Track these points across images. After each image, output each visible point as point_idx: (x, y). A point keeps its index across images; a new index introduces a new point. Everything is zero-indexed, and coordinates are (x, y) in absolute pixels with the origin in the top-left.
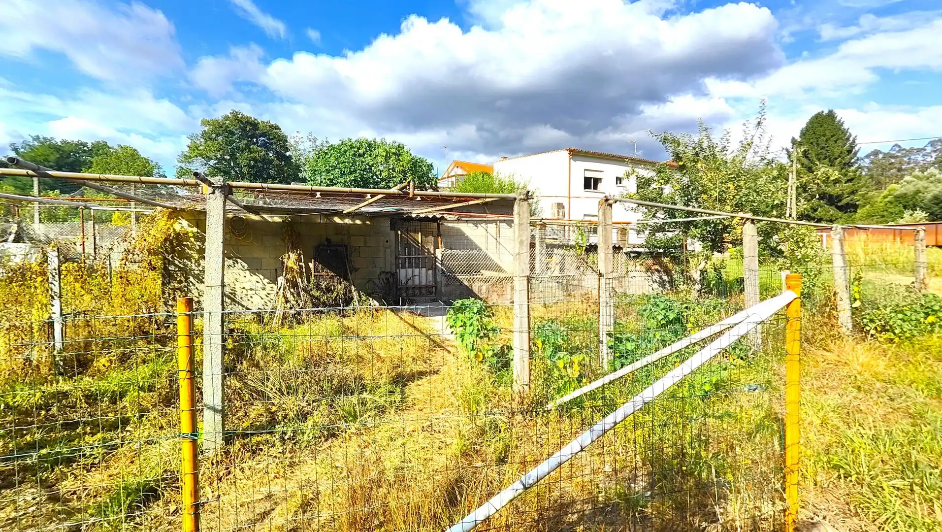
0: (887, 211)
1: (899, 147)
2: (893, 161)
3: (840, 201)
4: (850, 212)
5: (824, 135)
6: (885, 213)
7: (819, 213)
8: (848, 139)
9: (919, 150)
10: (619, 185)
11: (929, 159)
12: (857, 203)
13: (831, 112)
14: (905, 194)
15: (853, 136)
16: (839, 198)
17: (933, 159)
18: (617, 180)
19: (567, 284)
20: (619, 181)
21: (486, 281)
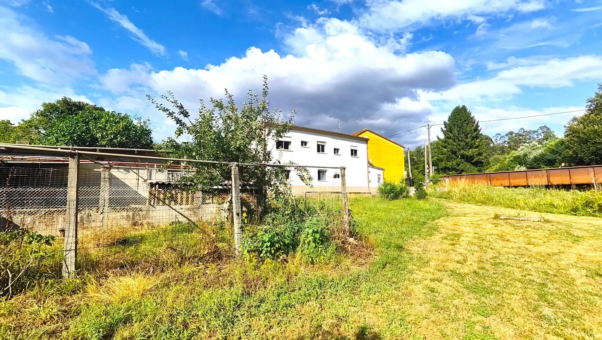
0: (510, 166)
1: (523, 129)
2: (521, 137)
3: (473, 159)
4: (479, 166)
5: (461, 120)
6: (509, 168)
7: (461, 167)
8: (474, 123)
9: (534, 132)
10: (304, 146)
11: (540, 137)
12: (482, 161)
13: (464, 106)
14: (519, 156)
15: (477, 121)
16: (472, 157)
17: (542, 137)
18: (302, 142)
19: (133, 215)
20: (304, 143)
21: (30, 214)
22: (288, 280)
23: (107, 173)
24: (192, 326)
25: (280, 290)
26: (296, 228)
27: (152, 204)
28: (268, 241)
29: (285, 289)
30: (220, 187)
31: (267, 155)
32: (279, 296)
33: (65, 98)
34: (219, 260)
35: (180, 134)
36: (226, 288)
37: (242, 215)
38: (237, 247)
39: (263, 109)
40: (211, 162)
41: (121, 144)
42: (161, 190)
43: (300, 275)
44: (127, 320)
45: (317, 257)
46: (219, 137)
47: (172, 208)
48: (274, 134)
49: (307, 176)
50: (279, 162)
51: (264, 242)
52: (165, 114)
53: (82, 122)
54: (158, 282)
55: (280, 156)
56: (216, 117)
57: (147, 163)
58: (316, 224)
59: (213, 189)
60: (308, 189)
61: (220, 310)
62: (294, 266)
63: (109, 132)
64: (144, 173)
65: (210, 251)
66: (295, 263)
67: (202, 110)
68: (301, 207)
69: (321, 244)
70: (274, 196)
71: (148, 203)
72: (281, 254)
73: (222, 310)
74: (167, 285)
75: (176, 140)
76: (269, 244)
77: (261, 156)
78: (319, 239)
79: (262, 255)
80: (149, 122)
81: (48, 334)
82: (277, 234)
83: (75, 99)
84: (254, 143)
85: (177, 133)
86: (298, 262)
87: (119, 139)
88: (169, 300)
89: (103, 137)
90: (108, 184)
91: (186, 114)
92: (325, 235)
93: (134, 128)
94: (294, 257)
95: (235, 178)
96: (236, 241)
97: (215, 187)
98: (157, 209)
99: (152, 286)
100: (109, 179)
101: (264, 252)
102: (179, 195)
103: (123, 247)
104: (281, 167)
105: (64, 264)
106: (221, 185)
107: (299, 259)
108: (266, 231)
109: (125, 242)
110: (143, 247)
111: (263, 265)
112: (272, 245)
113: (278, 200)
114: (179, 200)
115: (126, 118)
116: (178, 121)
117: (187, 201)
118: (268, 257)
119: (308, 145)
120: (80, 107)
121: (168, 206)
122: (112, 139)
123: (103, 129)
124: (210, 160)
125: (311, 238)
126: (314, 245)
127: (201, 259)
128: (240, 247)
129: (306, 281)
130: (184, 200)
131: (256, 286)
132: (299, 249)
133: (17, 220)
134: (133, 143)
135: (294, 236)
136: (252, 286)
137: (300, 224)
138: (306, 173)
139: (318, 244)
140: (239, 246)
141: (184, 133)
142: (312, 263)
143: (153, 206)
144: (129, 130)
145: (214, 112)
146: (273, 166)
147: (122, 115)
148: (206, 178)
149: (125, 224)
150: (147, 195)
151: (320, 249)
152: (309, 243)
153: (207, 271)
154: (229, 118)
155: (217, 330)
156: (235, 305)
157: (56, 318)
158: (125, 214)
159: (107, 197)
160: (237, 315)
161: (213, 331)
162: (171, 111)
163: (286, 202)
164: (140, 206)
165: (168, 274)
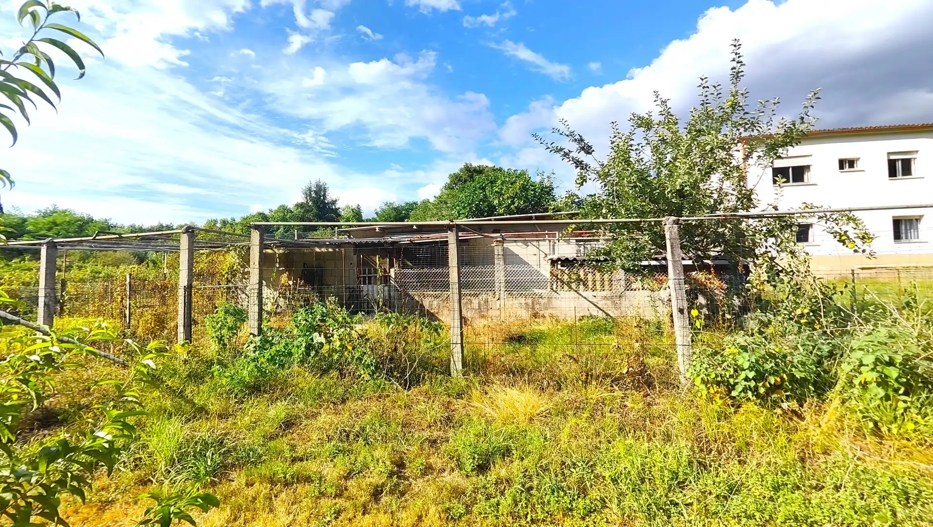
10: (847, 169)
18: (842, 164)
19: (533, 303)
20: (847, 164)
21: (436, 297)
22: (803, 460)
23: (500, 248)
24: (594, 494)
25: (780, 479)
26: (826, 349)
27: (555, 289)
28: (751, 368)
29: (794, 478)
30: (654, 263)
31: (746, 198)
32: (776, 488)
33: (467, 164)
34: (649, 387)
35: (582, 183)
36: (657, 442)
37: (689, 313)
38: (682, 368)
39: (734, 108)
40: (632, 220)
41: (519, 210)
42: (564, 268)
43: (837, 455)
44: (506, 452)
45: (891, 423)
46: (642, 176)
47: (580, 294)
48: (761, 154)
49: (857, 231)
50: (776, 208)
51: (738, 369)
52: (558, 156)
53: (479, 188)
54: (551, 405)
55: (776, 196)
56: (638, 145)
57: (547, 232)
58: (886, 344)
59: (641, 266)
60: (861, 261)
61: (643, 481)
62: (818, 430)
63: (505, 197)
64: (545, 246)
65: (631, 369)
66: (823, 425)
67: (614, 140)
68: (841, 300)
69: (906, 393)
70: (765, 277)
71: (549, 287)
72: (784, 398)
73: (647, 480)
74: (562, 413)
75: (577, 193)
76: (751, 375)
77: (731, 201)
78: (896, 380)
79: (734, 394)
80: (554, 176)
81: (430, 441)
82: (773, 356)
83: (475, 164)
84: (715, 178)
85: (578, 182)
86: (832, 423)
87: (516, 205)
88: (564, 436)
89: (500, 204)
90: (502, 263)
91: (588, 150)
92: (920, 371)
93: (532, 186)
94: (819, 411)
95: (671, 246)
96: (680, 359)
97: (645, 263)
98: (562, 295)
99: (543, 409)
100: (503, 255)
101: (739, 388)
102: (590, 277)
103: (517, 346)
104: (779, 218)
105: (452, 359)
106: (656, 259)
107: (834, 418)
108: (744, 349)
109: (519, 339)
110: (541, 349)
111: (737, 415)
112: (760, 376)
113: (775, 286)
114: (590, 284)
115: (523, 174)
116: (579, 163)
117: (603, 285)
118: (749, 400)
119: (858, 166)
120: (480, 171)
121: (576, 291)
122: (509, 205)
123: (500, 194)
124: (630, 218)
125: (872, 376)
126: (881, 392)
127: (616, 380)
128: (687, 370)
129: (858, 475)
130: (598, 283)
131: (720, 453)
132: (833, 395)
133: (426, 303)
134: (533, 206)
135: (819, 363)
136: (711, 450)
137: (837, 341)
138: (852, 224)
139: (896, 391)
140: (686, 368)
141: (588, 180)
142: (877, 431)
143: (556, 292)
144: (527, 190)
145: (633, 137)
146: (760, 217)
147: (519, 172)
148: (627, 248)
149: (525, 314)
150: (548, 275)
151: (901, 405)
152: (864, 385)
153: (626, 403)
154: (663, 141)
155: (636, 517)
156: (672, 479)
157: (439, 424)
158: (523, 300)
159: (503, 279)
160: (677, 501)
161: (628, 516)
162: (566, 150)
163: (797, 291)
164: (540, 291)
165: (566, 394)
